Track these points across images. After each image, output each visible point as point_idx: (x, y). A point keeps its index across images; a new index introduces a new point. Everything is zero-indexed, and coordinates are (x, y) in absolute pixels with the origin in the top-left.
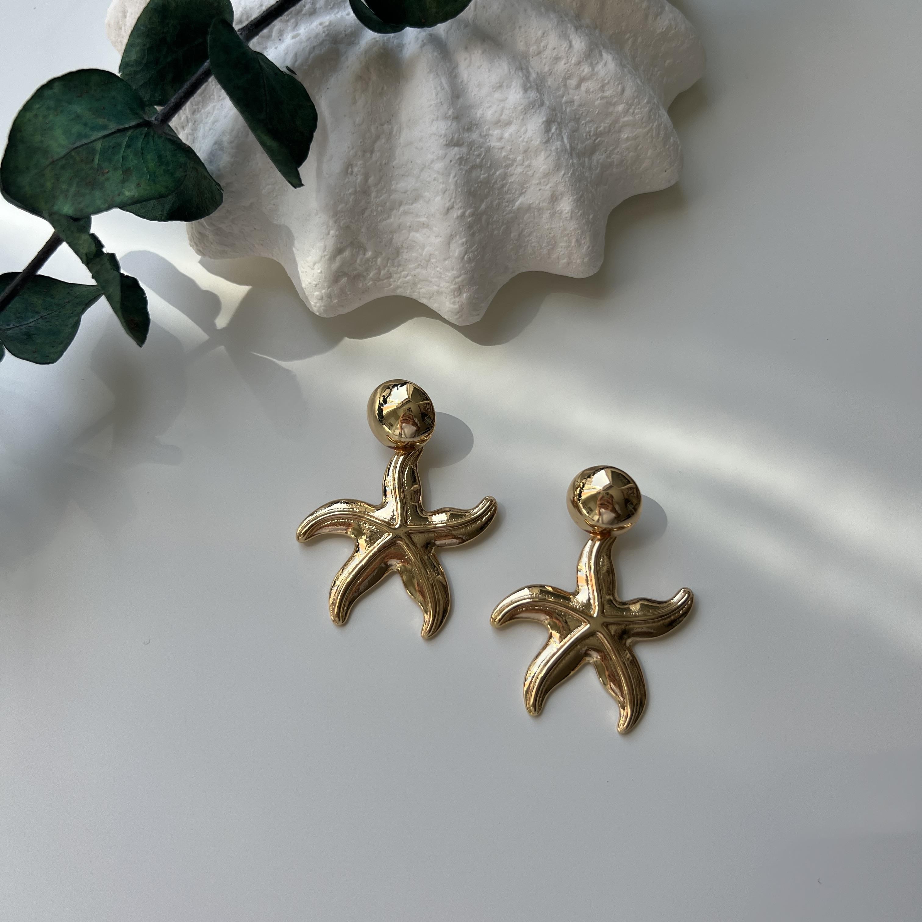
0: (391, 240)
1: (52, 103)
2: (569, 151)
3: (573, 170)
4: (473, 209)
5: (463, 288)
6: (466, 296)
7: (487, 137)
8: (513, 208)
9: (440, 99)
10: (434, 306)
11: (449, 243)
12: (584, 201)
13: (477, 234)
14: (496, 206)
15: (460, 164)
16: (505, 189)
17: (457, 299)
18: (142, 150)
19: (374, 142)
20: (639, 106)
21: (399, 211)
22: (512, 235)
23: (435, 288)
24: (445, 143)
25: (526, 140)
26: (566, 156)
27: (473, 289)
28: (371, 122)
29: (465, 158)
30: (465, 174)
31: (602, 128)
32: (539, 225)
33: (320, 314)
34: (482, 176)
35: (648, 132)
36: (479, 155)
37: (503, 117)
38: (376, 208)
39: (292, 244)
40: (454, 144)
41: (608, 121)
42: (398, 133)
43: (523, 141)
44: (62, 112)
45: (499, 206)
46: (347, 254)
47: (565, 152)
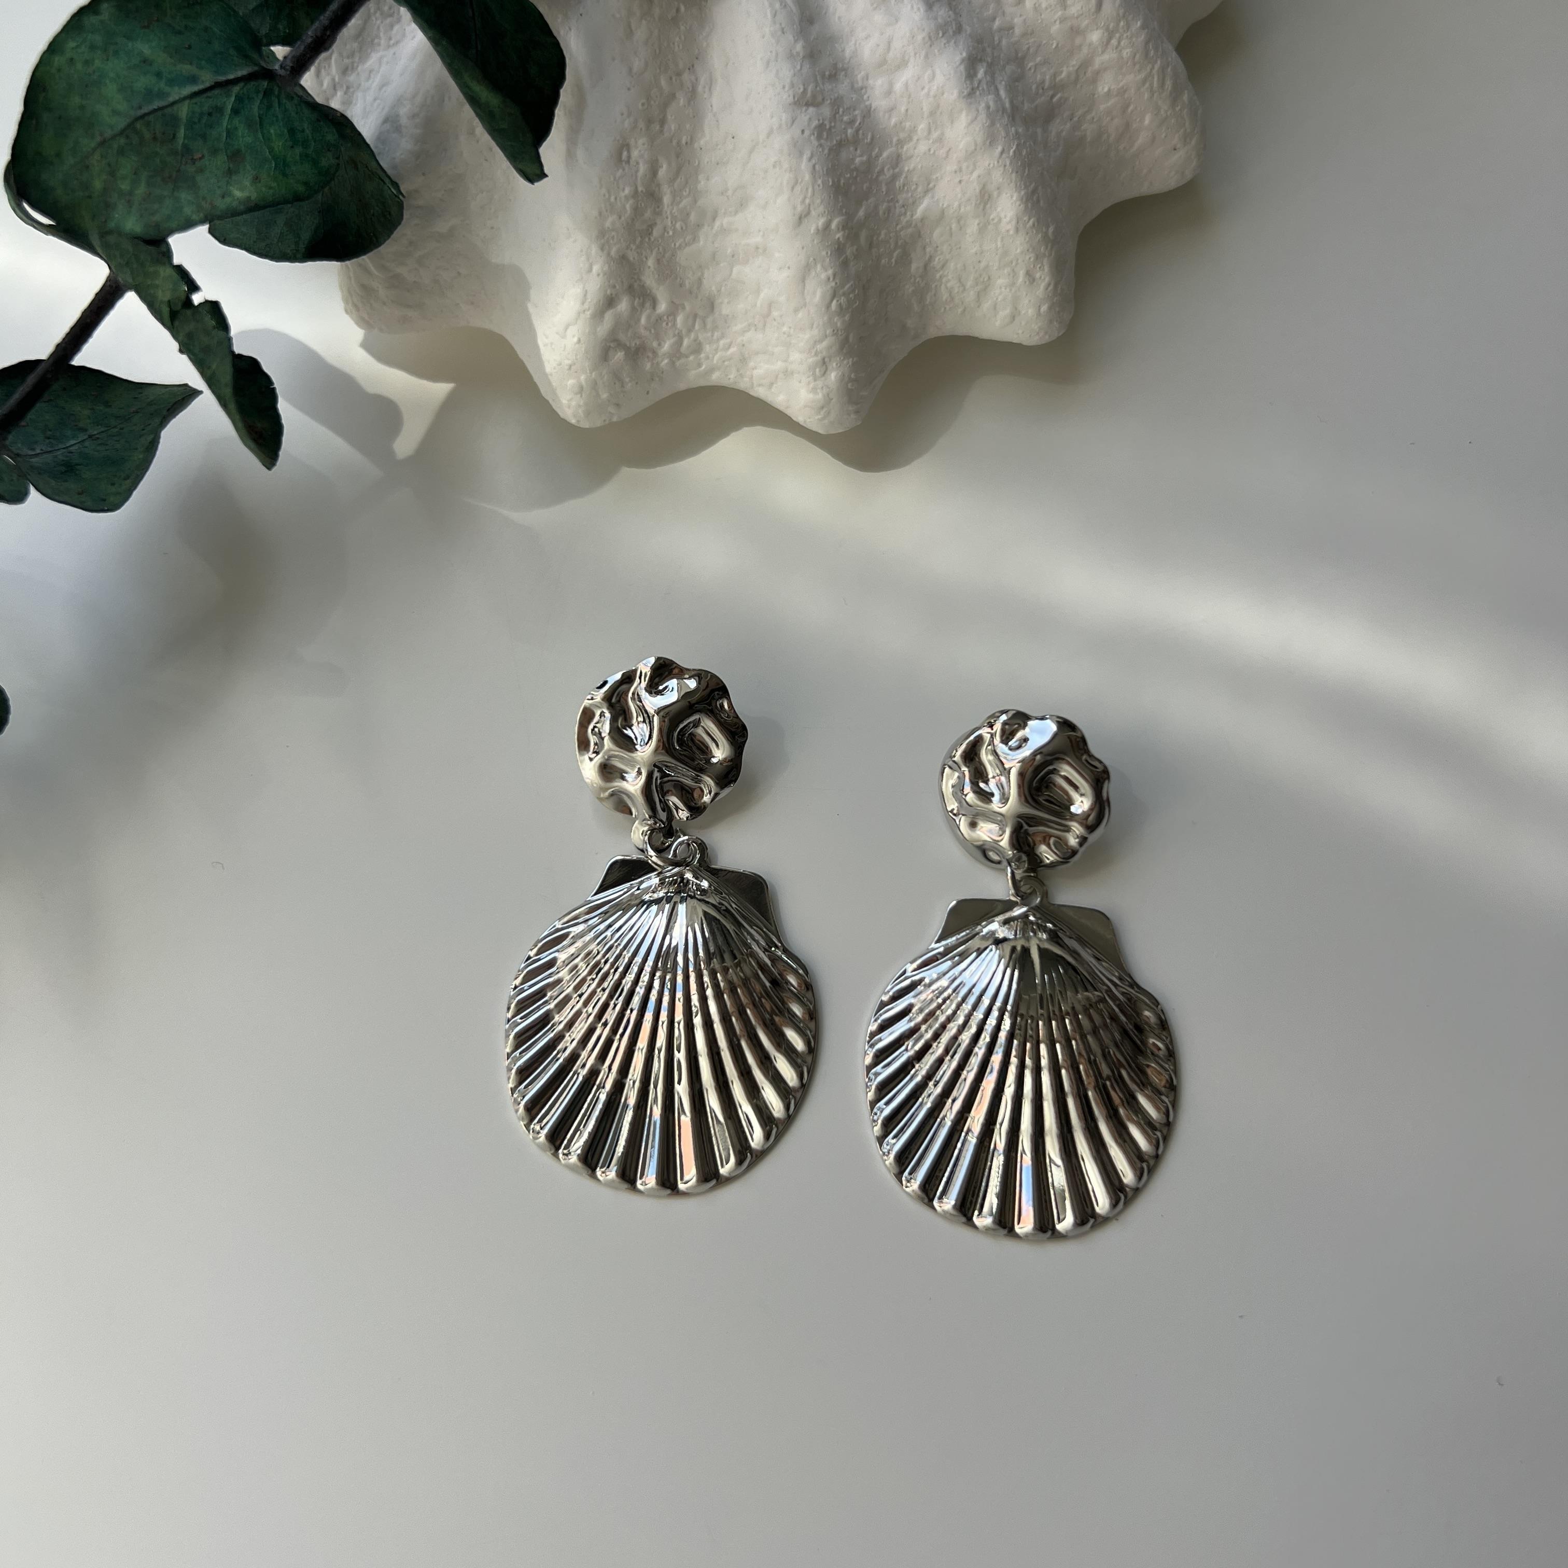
0: (700, 281)
1: (98, 39)
2: (1009, 111)
3: (1018, 145)
4: (843, 217)
5: (830, 360)
6: (835, 377)
7: (863, 91)
8: (914, 217)
9: (781, 24)
10: (778, 398)
11: (803, 280)
12: (1038, 201)
13: (852, 264)
14: (885, 214)
15: (819, 137)
16: (898, 184)
17: (820, 383)
18: (260, 118)
19: (665, 106)
20: (1129, 34)
21: (712, 228)
22: (914, 266)
23: (779, 365)
24: (791, 99)
25: (932, 93)
26: (1005, 120)
27: (848, 363)
28: (660, 69)
29: (828, 127)
30: (829, 154)
31: (1064, 75)
32: (960, 248)
33: (578, 421)
34: (858, 160)
35: (1144, 81)
36: (852, 122)
37: (891, 54)
38: (672, 222)
39: (527, 298)
40: (808, 101)
41: (1074, 63)
42: (707, 89)
43: (928, 94)
44: (116, 53)
45: (888, 213)
46: (623, 306)
47: (1003, 113)
